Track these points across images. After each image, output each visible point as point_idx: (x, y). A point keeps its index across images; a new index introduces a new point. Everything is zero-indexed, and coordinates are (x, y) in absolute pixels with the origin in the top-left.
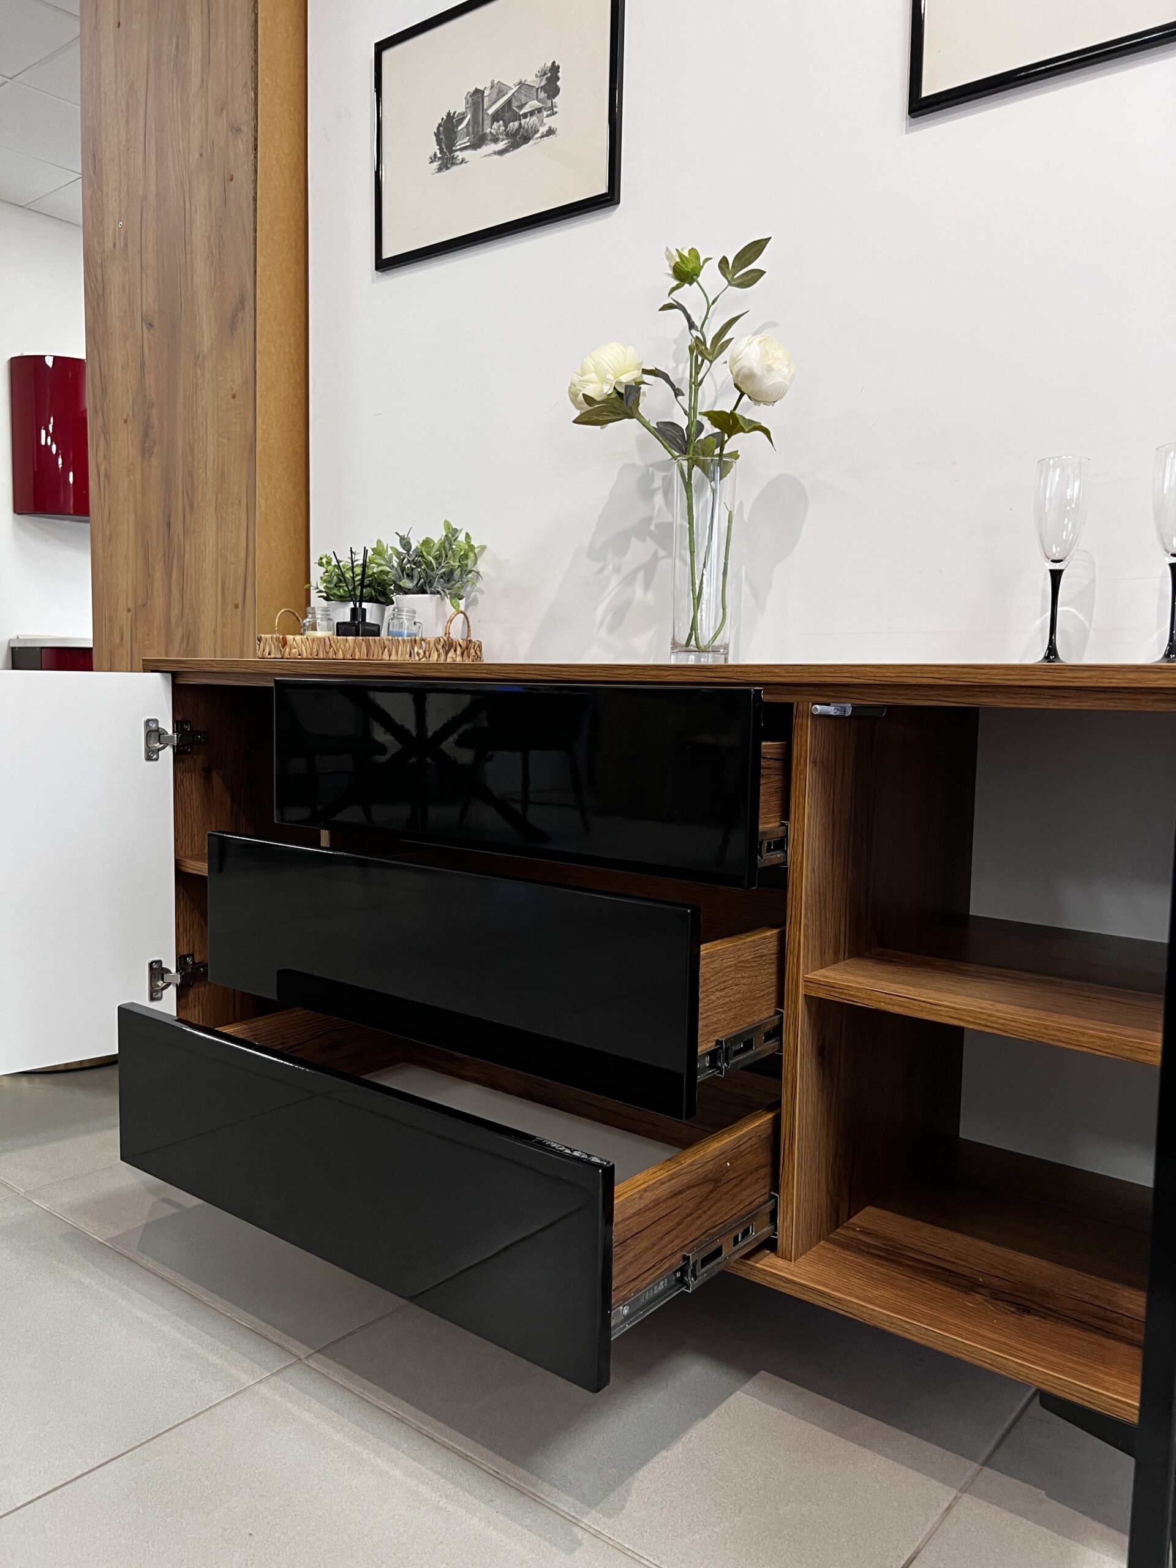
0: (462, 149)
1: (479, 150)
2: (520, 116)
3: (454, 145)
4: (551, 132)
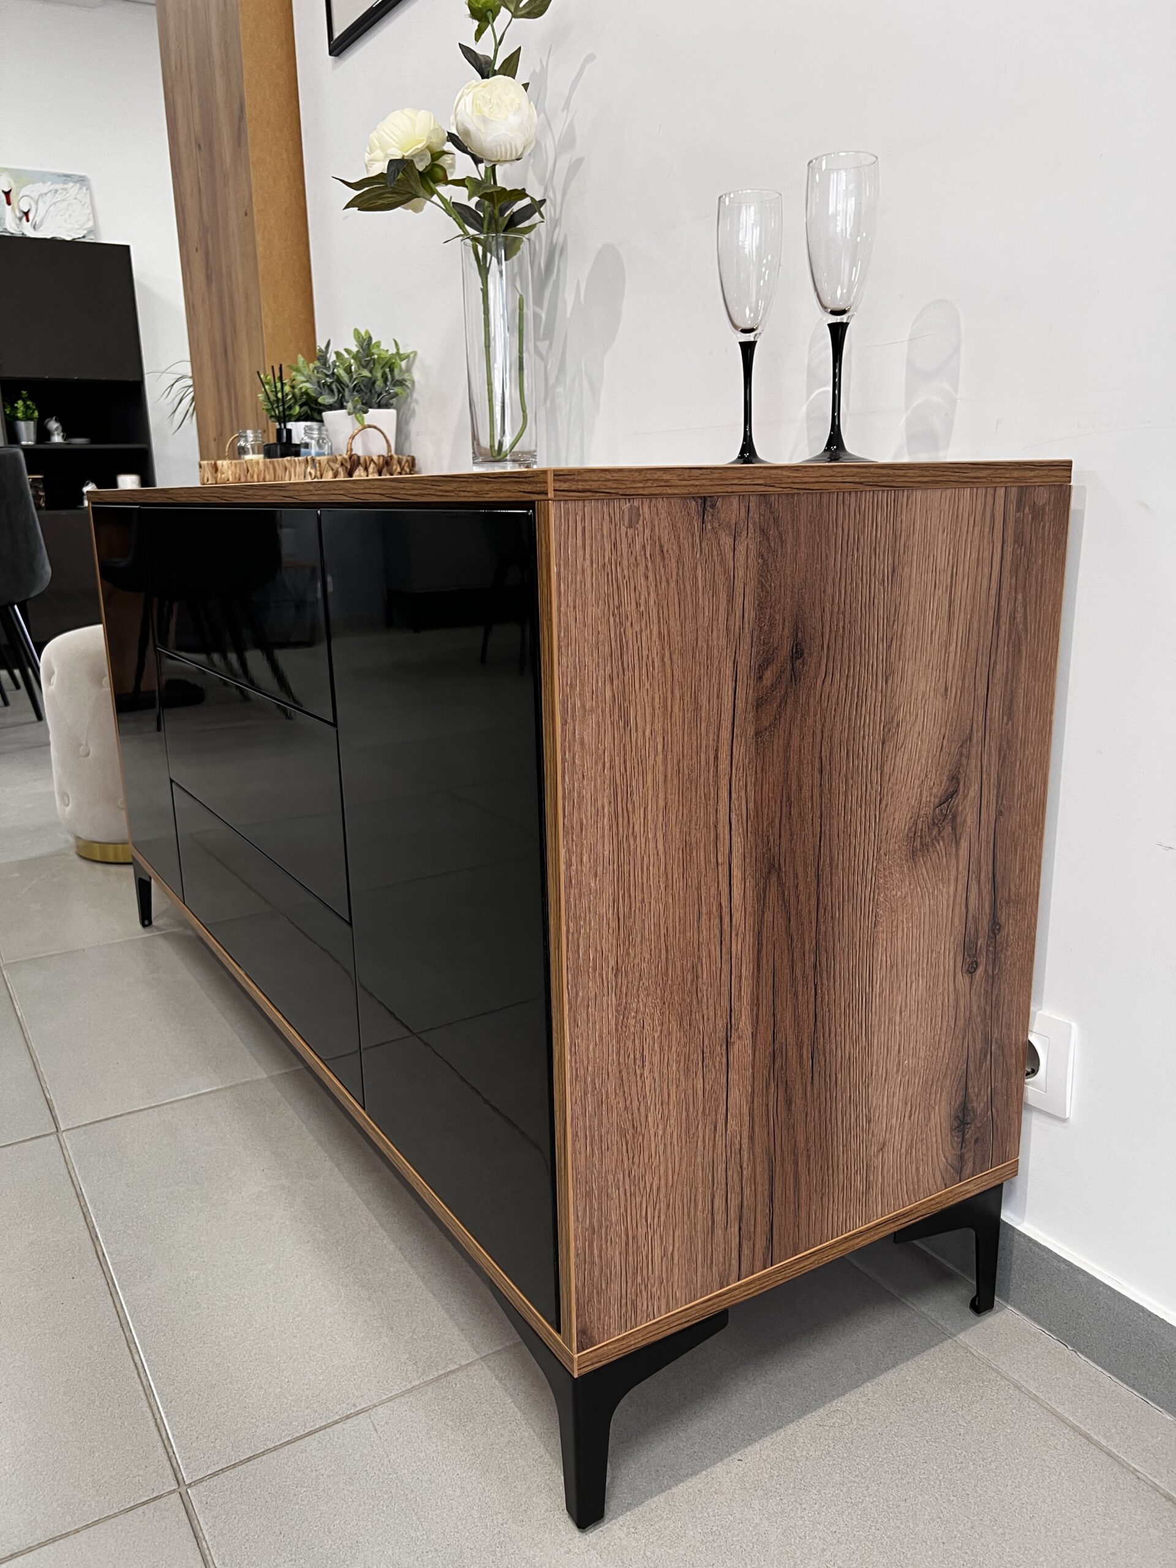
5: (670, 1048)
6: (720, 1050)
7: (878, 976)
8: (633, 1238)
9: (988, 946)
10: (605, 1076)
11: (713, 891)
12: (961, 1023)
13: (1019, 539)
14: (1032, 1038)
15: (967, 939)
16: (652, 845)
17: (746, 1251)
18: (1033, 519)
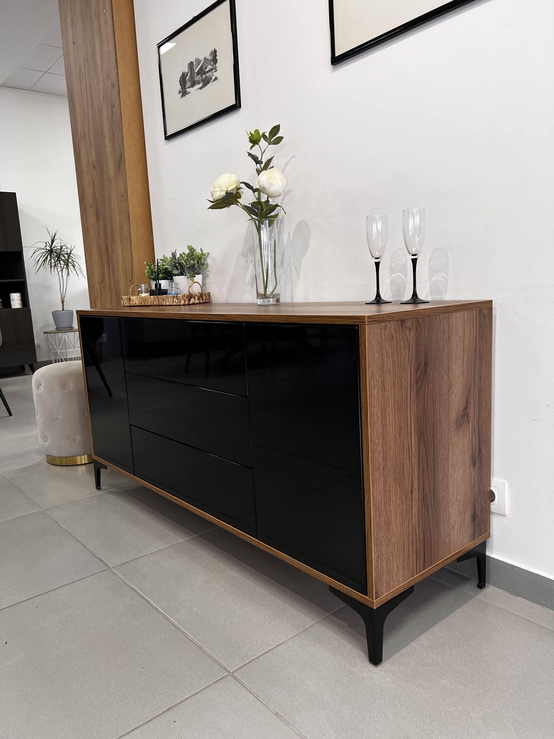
0: (188, 88)
1: (194, 88)
2: (206, 72)
3: (185, 86)
4: (216, 79)
5: (397, 494)
6: (410, 494)
7: (450, 468)
8: (389, 560)
9: (478, 457)
10: (381, 504)
11: (407, 442)
12: (472, 483)
13: (480, 325)
14: (492, 489)
15: (473, 455)
16: (391, 427)
17: (418, 565)
18: (483, 319)
